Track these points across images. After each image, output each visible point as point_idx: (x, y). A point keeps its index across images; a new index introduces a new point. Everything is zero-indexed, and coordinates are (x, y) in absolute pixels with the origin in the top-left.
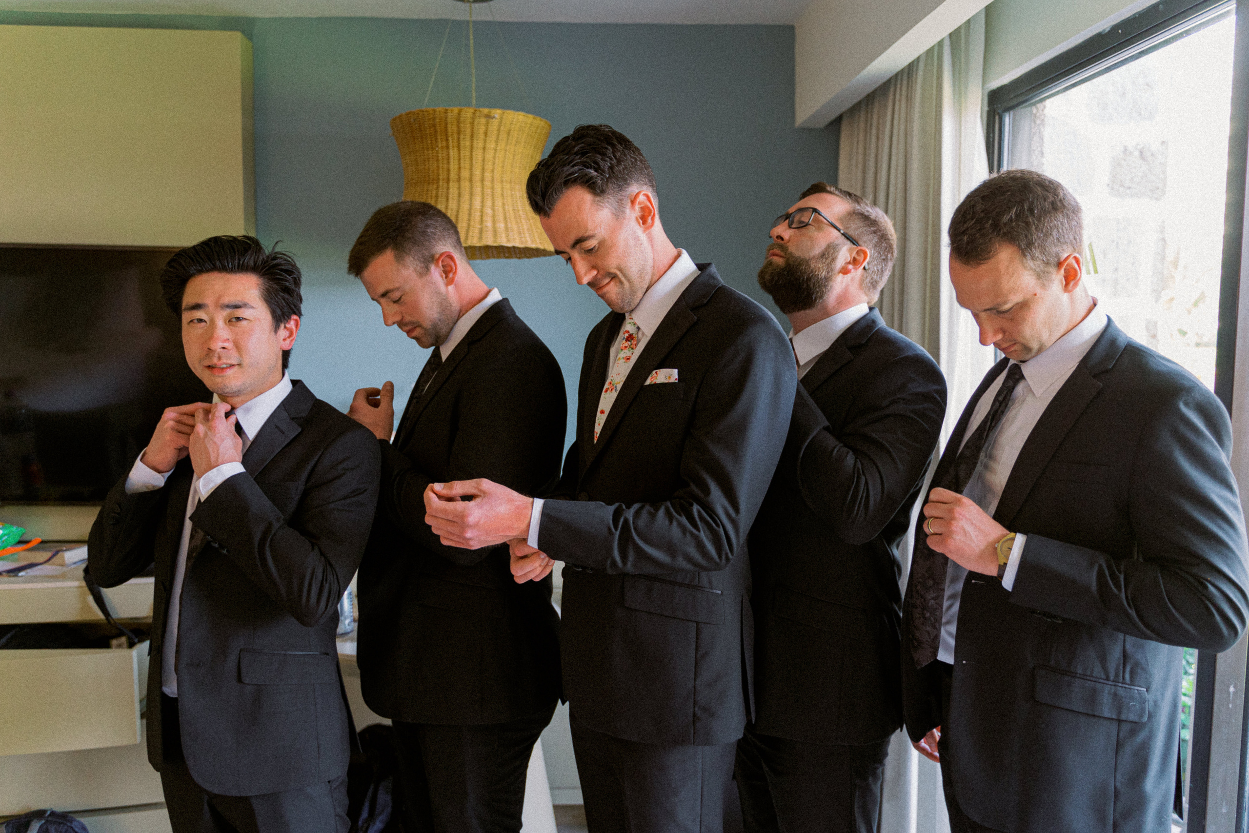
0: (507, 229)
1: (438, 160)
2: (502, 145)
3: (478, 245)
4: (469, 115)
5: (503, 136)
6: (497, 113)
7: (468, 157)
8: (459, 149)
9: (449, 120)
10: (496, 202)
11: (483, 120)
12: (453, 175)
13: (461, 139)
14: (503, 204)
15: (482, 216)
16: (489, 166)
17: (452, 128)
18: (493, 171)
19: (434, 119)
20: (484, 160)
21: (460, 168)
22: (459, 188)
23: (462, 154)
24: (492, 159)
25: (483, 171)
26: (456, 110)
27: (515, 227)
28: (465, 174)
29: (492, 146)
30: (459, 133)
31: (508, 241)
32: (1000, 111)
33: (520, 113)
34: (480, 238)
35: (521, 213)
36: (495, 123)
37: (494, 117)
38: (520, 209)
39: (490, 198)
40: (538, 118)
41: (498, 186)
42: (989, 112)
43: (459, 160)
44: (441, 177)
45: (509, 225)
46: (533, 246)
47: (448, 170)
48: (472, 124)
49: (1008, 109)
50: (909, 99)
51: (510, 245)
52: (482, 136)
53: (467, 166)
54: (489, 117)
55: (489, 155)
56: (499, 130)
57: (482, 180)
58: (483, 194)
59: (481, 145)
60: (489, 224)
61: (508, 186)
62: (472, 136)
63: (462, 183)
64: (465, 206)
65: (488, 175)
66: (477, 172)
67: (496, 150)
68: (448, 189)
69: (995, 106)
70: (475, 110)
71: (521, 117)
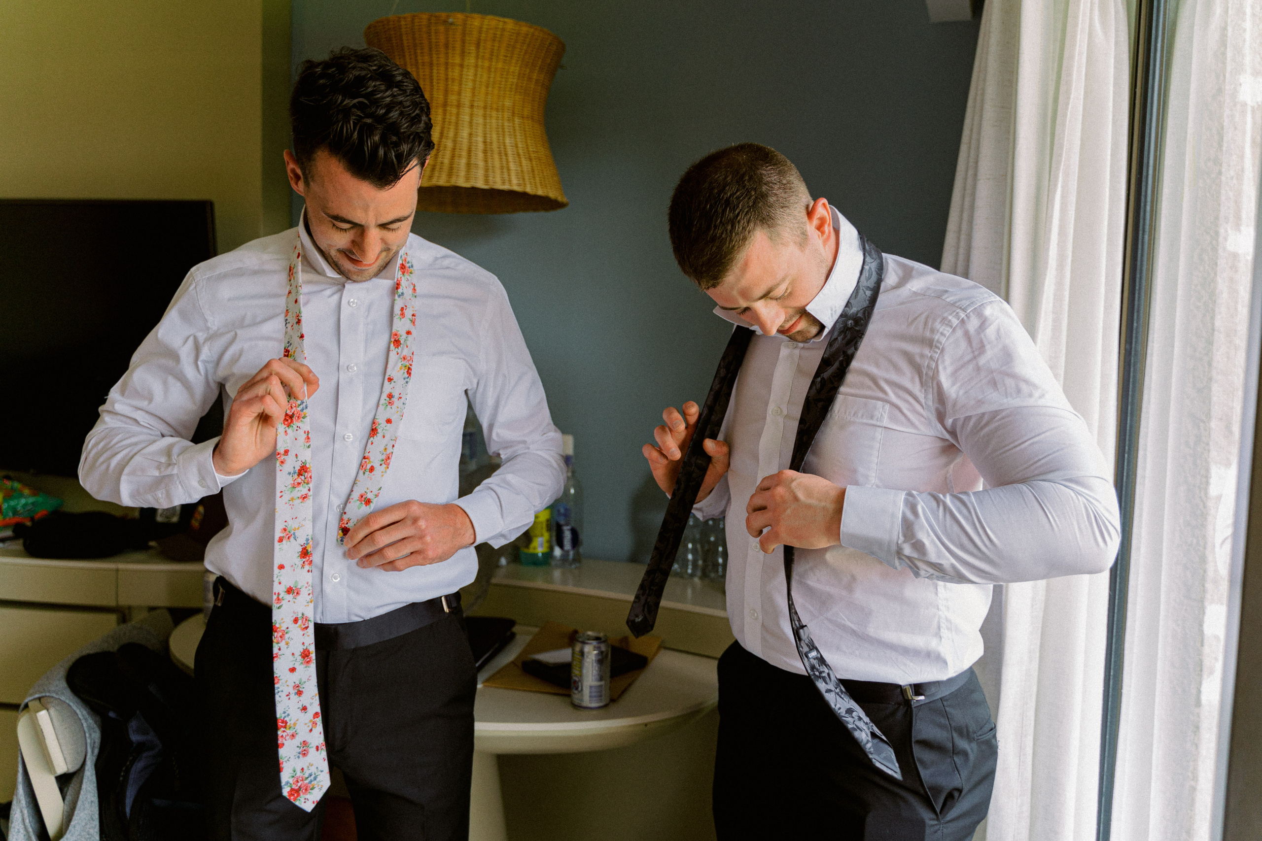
2: (471, 60)
4: (425, 22)
5: (471, 48)
6: (458, 18)
9: (402, 30)
10: (460, 132)
11: (442, 28)
13: (419, 54)
14: (470, 134)
16: (455, 87)
17: (407, 41)
18: (459, 94)
19: (389, 30)
24: (458, 78)
25: (446, 91)
26: (409, 16)
27: (481, 164)
29: (457, 61)
30: (415, 46)
33: (489, 17)
36: (457, 32)
37: (454, 23)
39: (452, 127)
41: (465, 111)
45: (473, 161)
48: (429, 33)
52: (442, 49)
54: (448, 23)
55: (454, 74)
56: (464, 40)
61: (480, 112)
65: (453, 99)
67: (462, 66)
70: (431, 16)
71: (491, 22)
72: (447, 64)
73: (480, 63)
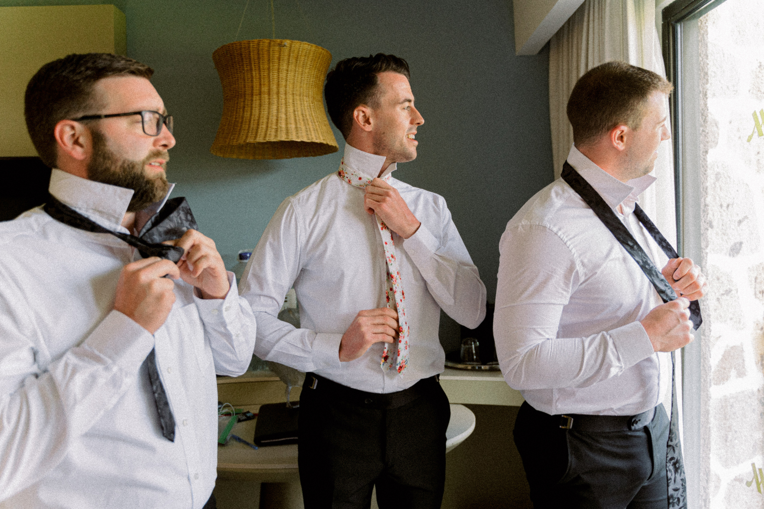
0: (296, 128)
1: (244, 80)
2: (292, 67)
3: (275, 140)
4: (266, 45)
5: (293, 60)
6: (287, 42)
7: (266, 76)
8: (260, 71)
9: (251, 49)
10: (288, 109)
11: (277, 48)
12: (256, 90)
13: (261, 63)
14: (294, 111)
15: (277, 120)
16: (283, 83)
17: (254, 55)
18: (286, 86)
19: (241, 48)
20: (278, 78)
21: (260, 85)
22: (260, 100)
23: (262, 74)
24: (285, 77)
25: (278, 85)
26: (256, 41)
27: (303, 128)
28: (265, 89)
29: (284, 68)
30: (259, 58)
31: (298, 137)
32: (673, 23)
33: (305, 42)
34: (276, 136)
35: (308, 117)
36: (286, 51)
37: (285, 46)
38: (307, 114)
39: (284, 106)
40: (320, 47)
41: (290, 97)
42: (664, 26)
43: (260, 79)
44: (247, 92)
45: (298, 126)
46: (318, 141)
47: (252, 87)
48: (269, 51)
49: (680, 20)
50: (601, 18)
51: (299, 140)
52: (276, 60)
53: (266, 82)
54: (281, 45)
55: (283, 75)
56: (289, 56)
57: (278, 93)
58: (278, 104)
59: (276, 67)
60: (283, 126)
61: (298, 98)
62: (269, 60)
63: (263, 96)
64: (265, 113)
65: (282, 90)
66: (274, 87)
67: (287, 71)
68: (252, 100)
69: (669, 19)
70: (271, 41)
71: (306, 46)
72: (279, 69)
73: (297, 69)
